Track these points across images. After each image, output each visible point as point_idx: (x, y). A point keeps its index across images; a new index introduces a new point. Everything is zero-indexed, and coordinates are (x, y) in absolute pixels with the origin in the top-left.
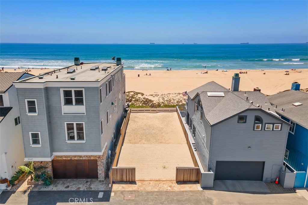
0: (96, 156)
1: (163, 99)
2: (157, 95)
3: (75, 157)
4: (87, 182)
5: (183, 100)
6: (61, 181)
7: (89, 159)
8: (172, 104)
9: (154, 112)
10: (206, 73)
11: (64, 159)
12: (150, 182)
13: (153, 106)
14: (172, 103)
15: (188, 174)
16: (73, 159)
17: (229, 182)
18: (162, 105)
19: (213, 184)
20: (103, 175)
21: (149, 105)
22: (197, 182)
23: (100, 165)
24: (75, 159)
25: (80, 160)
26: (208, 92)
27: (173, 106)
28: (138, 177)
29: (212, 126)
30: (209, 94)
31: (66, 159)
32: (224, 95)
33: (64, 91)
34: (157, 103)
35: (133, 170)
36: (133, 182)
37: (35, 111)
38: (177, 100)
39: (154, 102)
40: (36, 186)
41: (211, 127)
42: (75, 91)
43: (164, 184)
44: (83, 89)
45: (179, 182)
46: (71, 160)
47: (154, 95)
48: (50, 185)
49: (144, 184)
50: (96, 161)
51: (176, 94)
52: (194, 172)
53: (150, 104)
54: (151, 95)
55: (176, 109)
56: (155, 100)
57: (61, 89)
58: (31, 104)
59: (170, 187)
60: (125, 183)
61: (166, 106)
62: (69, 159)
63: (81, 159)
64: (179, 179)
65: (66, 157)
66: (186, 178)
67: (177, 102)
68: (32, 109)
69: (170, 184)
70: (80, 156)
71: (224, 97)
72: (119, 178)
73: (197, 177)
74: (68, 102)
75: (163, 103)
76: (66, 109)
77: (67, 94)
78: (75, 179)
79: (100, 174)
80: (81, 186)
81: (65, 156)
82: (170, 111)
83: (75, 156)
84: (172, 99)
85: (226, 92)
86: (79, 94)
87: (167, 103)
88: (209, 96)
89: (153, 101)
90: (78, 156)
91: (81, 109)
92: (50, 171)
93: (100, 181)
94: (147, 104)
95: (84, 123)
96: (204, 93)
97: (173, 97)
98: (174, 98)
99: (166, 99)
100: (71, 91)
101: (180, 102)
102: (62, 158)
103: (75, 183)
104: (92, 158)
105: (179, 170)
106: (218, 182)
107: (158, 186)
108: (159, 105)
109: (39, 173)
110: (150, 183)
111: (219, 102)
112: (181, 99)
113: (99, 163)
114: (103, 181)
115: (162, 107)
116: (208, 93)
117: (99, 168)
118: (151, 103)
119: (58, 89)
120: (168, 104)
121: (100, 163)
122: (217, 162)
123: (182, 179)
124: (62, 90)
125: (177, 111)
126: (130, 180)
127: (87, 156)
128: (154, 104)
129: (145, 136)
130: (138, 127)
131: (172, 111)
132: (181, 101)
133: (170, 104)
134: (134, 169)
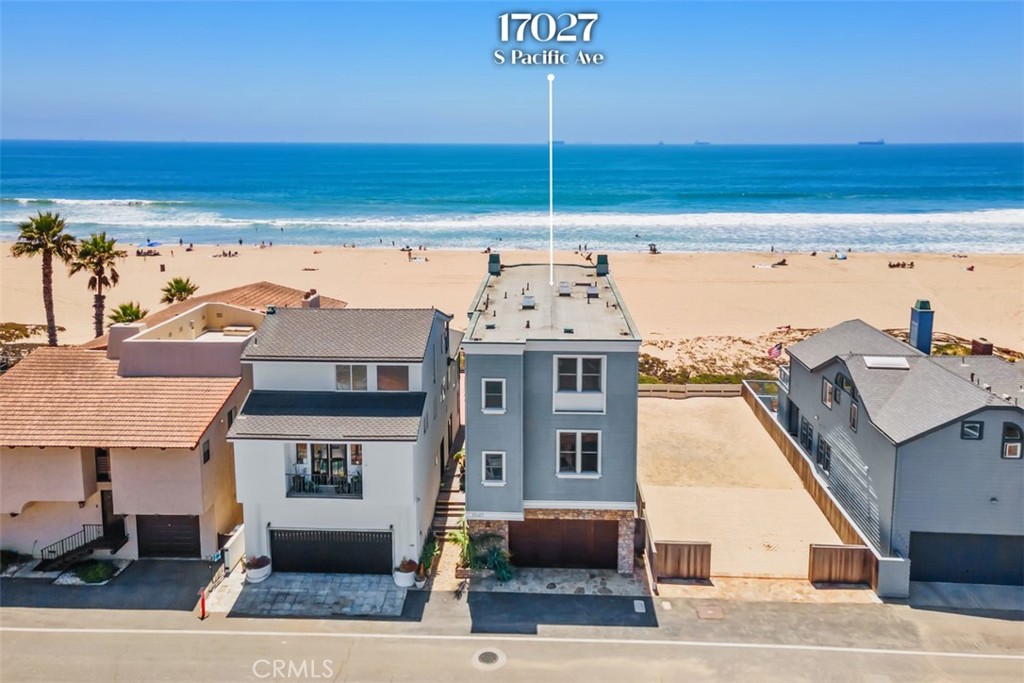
0: (616, 512)
1: (692, 356)
2: (669, 344)
3: (566, 514)
4: (592, 576)
5: (751, 362)
6: (530, 573)
7: (600, 518)
8: (723, 373)
9: (677, 395)
10: (779, 264)
11: (541, 517)
12: (746, 580)
13: (668, 378)
14: (721, 368)
15: (841, 561)
16: (561, 518)
17: (945, 587)
18: (693, 374)
19: (907, 589)
20: (631, 560)
21: (655, 374)
22: (864, 583)
23: (626, 534)
24: (567, 517)
25: (579, 520)
26: (866, 355)
27: (727, 380)
28: (715, 568)
29: (898, 445)
30: (870, 361)
31: (546, 517)
32: (908, 366)
33: (560, 359)
34: (677, 370)
35: (705, 549)
36: (703, 580)
37: (499, 405)
38: (734, 360)
39: (669, 366)
40: (476, 581)
41: (895, 448)
42: (584, 360)
43: (781, 586)
44: (604, 359)
45: (819, 582)
46: (556, 520)
47: (660, 344)
48: (509, 579)
49: (733, 585)
50: (615, 524)
51: (724, 341)
52: (856, 557)
53: (659, 373)
54: (652, 344)
55: (740, 389)
56: (672, 359)
57: (555, 356)
58: (494, 389)
59: (801, 592)
60: (686, 581)
61: (705, 378)
62: (552, 517)
63: (581, 518)
64: (818, 576)
65: (544, 514)
66: (837, 572)
67: (736, 366)
68: (494, 401)
69: (799, 587)
70: (579, 512)
71: (908, 369)
72: (670, 569)
73: (863, 571)
74: (567, 385)
75: (692, 367)
76: (562, 401)
77: (567, 365)
78: (562, 570)
79: (624, 558)
80: (582, 585)
81: (545, 511)
82: (723, 393)
83: (567, 511)
84: (717, 358)
85: (910, 356)
86: (592, 366)
87: (706, 369)
88: (870, 368)
89: (664, 363)
90: (574, 511)
91: (596, 401)
92: (504, 547)
93: (624, 575)
94: (649, 369)
95: (600, 432)
96: (855, 358)
97: (717, 351)
98: (724, 354)
99: (699, 357)
100: (575, 360)
101: (742, 366)
102: (536, 515)
103: (565, 578)
104: (607, 517)
105: (817, 551)
106: (920, 586)
107: (770, 590)
108: (684, 377)
109: (483, 551)
110: (746, 583)
111: (899, 384)
112: (745, 357)
113: (622, 530)
114: (630, 576)
115: (695, 381)
116: (865, 358)
117: (620, 541)
118: (662, 370)
119: (549, 355)
120: (709, 370)
121: (625, 528)
122: (914, 534)
123: (826, 576)
124: (555, 358)
125: (745, 393)
126: (698, 573)
127: (594, 512)
128: (670, 370)
129: (686, 466)
130: (653, 439)
131: (729, 394)
132: (746, 362)
133: (715, 371)
134: (708, 546)
